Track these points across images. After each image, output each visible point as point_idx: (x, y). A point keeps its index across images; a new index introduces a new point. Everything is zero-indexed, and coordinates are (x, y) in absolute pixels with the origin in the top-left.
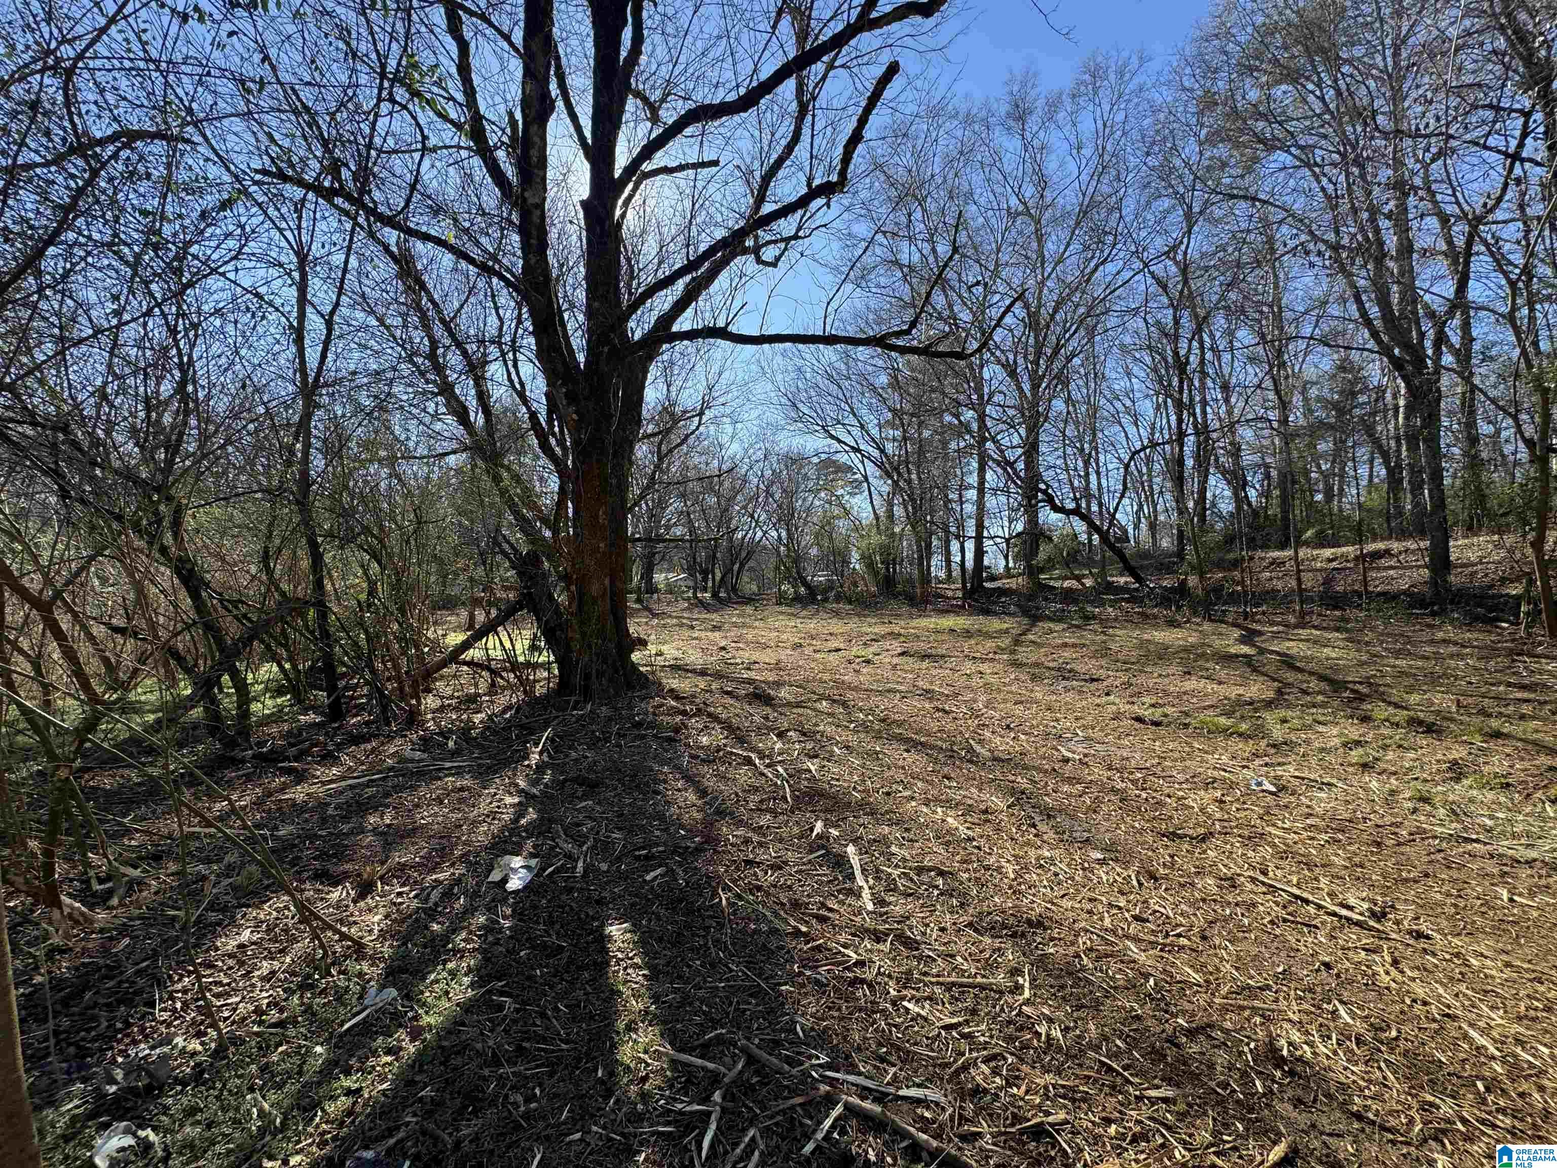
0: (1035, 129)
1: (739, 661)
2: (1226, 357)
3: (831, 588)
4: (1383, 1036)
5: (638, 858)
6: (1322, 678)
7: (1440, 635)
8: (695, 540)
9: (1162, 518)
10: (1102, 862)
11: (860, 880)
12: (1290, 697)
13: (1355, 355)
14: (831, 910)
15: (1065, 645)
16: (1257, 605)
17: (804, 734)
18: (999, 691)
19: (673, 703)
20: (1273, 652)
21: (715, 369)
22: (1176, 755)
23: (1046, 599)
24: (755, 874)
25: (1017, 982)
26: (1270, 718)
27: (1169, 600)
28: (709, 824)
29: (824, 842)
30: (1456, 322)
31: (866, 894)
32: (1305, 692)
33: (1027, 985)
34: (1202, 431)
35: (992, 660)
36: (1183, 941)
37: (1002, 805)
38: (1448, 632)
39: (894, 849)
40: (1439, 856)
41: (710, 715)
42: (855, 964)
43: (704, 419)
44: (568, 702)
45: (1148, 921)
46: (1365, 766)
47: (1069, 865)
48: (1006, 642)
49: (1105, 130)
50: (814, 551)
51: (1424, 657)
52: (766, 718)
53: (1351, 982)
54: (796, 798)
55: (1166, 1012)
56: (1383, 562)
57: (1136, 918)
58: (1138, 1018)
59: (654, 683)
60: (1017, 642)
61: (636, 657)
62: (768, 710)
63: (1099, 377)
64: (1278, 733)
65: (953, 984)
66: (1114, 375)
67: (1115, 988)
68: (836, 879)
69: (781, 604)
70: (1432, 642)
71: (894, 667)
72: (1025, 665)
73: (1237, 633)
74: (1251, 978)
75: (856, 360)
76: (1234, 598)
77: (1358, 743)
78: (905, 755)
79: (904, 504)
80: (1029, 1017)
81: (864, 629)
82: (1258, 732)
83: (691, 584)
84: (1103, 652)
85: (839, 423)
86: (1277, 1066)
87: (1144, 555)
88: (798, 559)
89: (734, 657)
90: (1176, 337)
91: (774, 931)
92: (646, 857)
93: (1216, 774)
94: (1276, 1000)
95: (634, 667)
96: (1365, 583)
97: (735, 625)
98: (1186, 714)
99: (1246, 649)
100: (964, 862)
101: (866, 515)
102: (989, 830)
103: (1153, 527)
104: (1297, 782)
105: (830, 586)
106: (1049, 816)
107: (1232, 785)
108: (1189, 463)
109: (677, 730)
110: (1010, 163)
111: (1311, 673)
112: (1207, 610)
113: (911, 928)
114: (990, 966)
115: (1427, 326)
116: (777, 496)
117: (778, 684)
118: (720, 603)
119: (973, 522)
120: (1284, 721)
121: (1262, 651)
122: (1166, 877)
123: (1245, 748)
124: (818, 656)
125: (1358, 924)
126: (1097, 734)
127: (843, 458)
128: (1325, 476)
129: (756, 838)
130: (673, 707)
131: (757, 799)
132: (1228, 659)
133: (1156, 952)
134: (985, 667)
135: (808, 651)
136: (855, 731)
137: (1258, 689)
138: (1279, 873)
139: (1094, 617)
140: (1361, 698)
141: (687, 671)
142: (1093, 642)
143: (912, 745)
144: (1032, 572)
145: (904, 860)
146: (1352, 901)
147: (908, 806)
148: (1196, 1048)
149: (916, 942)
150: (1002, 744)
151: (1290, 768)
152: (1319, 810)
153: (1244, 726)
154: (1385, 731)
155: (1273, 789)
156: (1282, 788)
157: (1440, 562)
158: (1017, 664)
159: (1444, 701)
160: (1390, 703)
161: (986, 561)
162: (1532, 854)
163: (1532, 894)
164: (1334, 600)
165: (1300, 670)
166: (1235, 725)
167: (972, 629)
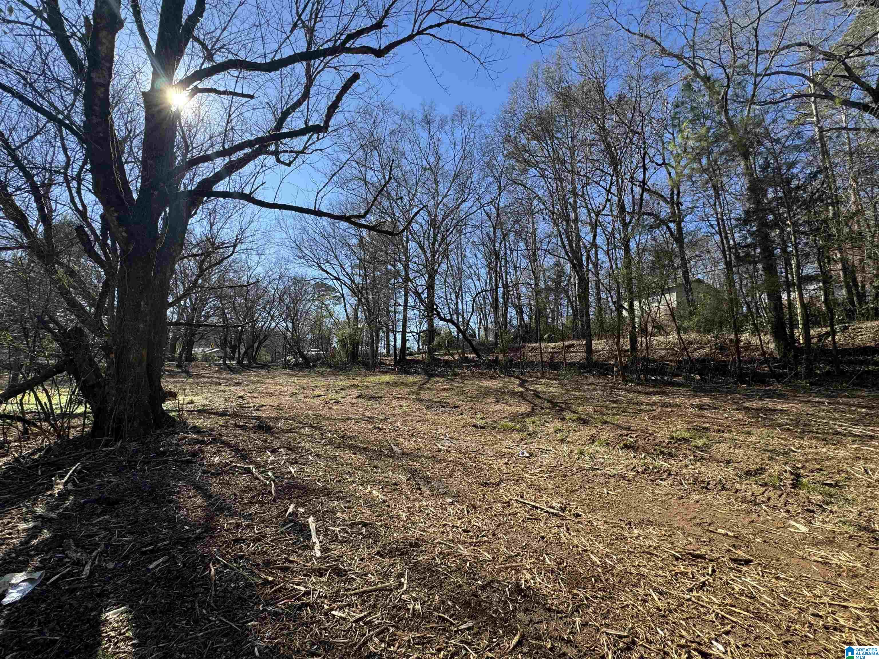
0: (435, 130)
1: (251, 405)
2: (515, 254)
3: (319, 359)
4: (561, 566)
5: (145, 553)
6: (549, 401)
7: (590, 381)
8: (227, 326)
9: (490, 326)
10: (451, 504)
11: (314, 539)
12: (537, 411)
13: (562, 260)
14: (292, 562)
15: (444, 389)
16: (526, 368)
17: (290, 449)
18: (409, 415)
19: (194, 436)
20: (531, 390)
21: (247, 219)
22: (490, 442)
23: (436, 365)
24: (241, 548)
25: (400, 582)
26: (528, 420)
27: (491, 366)
28: (209, 518)
29: (293, 518)
30: (593, 251)
31: (317, 547)
32: (542, 408)
33: (406, 582)
34: (505, 286)
35: (407, 399)
36: (485, 539)
37: (404, 479)
38: (591, 380)
39: (338, 515)
40: (585, 478)
41: (222, 442)
42: (303, 595)
43: (237, 249)
44: (100, 441)
45: (470, 531)
46: (562, 441)
47: (435, 508)
48: (415, 388)
49: (466, 140)
50: (310, 336)
51: (585, 391)
52: (265, 441)
53: (551, 543)
54: (277, 491)
55: (473, 579)
56: (572, 350)
57: (465, 531)
58: (460, 586)
59: (179, 423)
60: (421, 388)
61: (167, 405)
62: (267, 436)
63: (463, 255)
64: (531, 428)
65: (364, 592)
66: (469, 255)
67: (450, 572)
68: (299, 540)
69: (286, 368)
70: (587, 384)
71: (353, 405)
72: (424, 400)
73: (518, 381)
74: (512, 551)
75: (339, 228)
76: (517, 366)
77: (560, 430)
78: (353, 456)
79: (364, 311)
80: (405, 601)
81: (337, 383)
82: (524, 429)
83: (221, 355)
84: (461, 392)
85: (328, 262)
86: (520, 594)
87: (482, 344)
88: (298, 341)
89: (248, 403)
90: (494, 242)
91: (249, 585)
92: (152, 551)
93: (506, 450)
94: (522, 560)
95: (165, 413)
96: (565, 359)
97: (252, 382)
98: (495, 422)
99: (521, 389)
100: (380, 515)
101: (342, 317)
102: (396, 494)
103: (486, 330)
104: (537, 451)
105: (318, 357)
106: (428, 482)
107: (512, 455)
108: (501, 300)
109: (194, 455)
110: (423, 143)
111: (545, 399)
112: (507, 371)
113: (342, 562)
114: (387, 576)
115: (583, 251)
116: (287, 301)
117: (277, 419)
118: (242, 368)
119: (401, 323)
120: (534, 422)
121: (527, 390)
122: (480, 507)
123: (517, 436)
124: (307, 400)
125: (556, 515)
126: (456, 436)
127: (330, 283)
128: (553, 311)
129: (244, 523)
130: (193, 439)
131: (250, 496)
132: (513, 394)
133: (472, 547)
134: (404, 403)
135: (300, 397)
136: (325, 445)
137: (524, 408)
138: (528, 496)
139: (459, 375)
140: (562, 410)
141: (212, 413)
142: (457, 387)
143: (356, 449)
144: (430, 351)
145: (344, 520)
146: (554, 505)
147: (351, 487)
148: (485, 595)
149: (345, 571)
150: (408, 444)
151: (535, 444)
152: (545, 463)
153: (518, 426)
154: (569, 424)
155: (528, 455)
156: (531, 454)
157: (589, 350)
158: (420, 400)
159: (590, 409)
160: (572, 411)
161: (408, 345)
162: (615, 472)
163: (614, 489)
164: (554, 366)
165: (541, 398)
166: (515, 425)
167: (398, 382)
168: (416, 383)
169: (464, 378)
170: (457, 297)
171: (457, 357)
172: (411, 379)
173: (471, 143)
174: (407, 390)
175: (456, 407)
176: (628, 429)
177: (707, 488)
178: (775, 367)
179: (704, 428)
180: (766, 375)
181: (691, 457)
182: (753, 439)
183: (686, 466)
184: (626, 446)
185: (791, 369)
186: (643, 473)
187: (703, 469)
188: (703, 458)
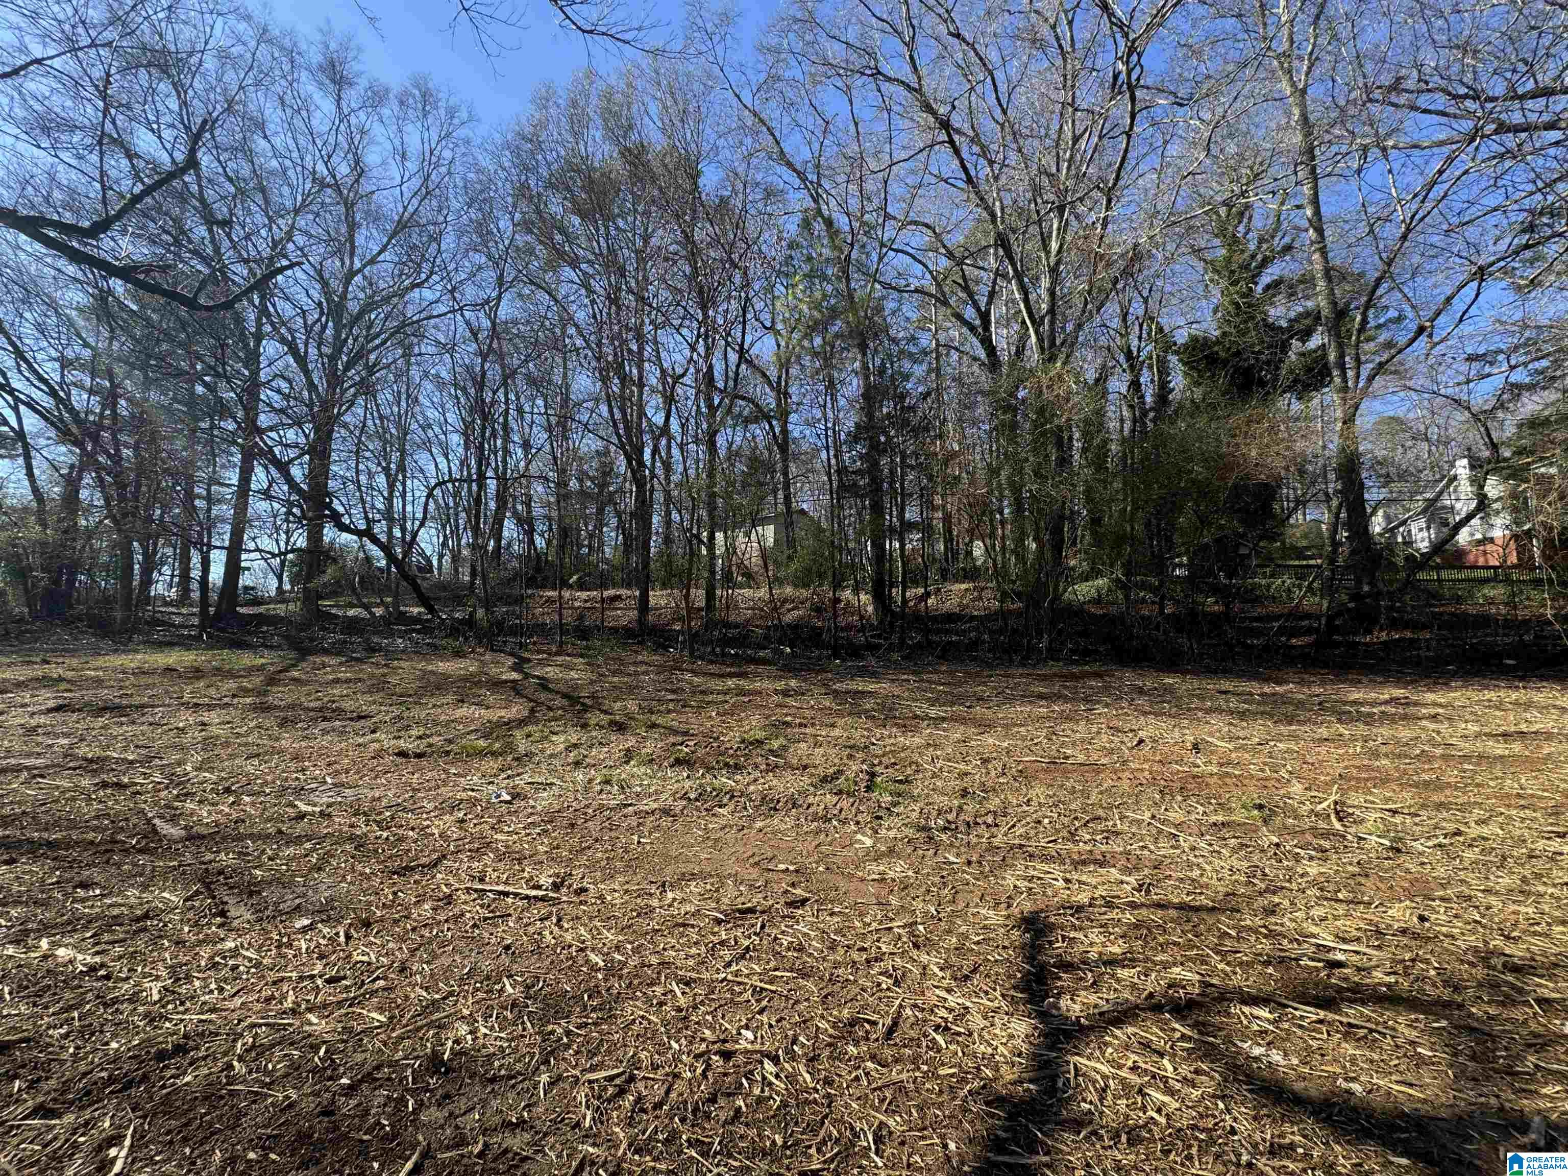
0: (354, 105)
4: (532, 991)
6: (565, 696)
7: (640, 658)
10: (308, 929)
12: (539, 715)
16: (530, 637)
18: (226, 744)
20: (534, 677)
22: (431, 784)
26: (518, 733)
27: (458, 631)
32: (550, 709)
35: (226, 706)
36: (376, 984)
37: (177, 900)
38: (644, 655)
40: (607, 823)
45: (342, 979)
46: (577, 764)
47: (259, 949)
48: (255, 681)
51: (629, 675)
53: (522, 953)
55: (330, 1079)
56: (617, 604)
57: (331, 981)
58: (290, 1106)
60: (272, 681)
64: (522, 746)
70: (635, 663)
72: (277, 707)
73: (510, 661)
74: (439, 992)
76: (515, 631)
77: (575, 746)
79: (103, 487)
82: (510, 747)
84: (379, 686)
86: (436, 1073)
93: (464, 795)
94: (455, 1004)
96: (603, 621)
98: (450, 742)
99: (515, 676)
100: (68, 1009)
101: (16, 493)
102: (140, 942)
103: (455, 560)
104: (528, 788)
106: (251, 894)
107: (474, 803)
111: (557, 693)
112: (490, 642)
119: (227, 528)
120: (528, 736)
121: (527, 676)
122: (381, 920)
123: (491, 765)
125: (542, 899)
132: (497, 684)
133: (342, 1011)
137: (517, 710)
138: (494, 875)
139: (380, 649)
140: (586, 709)
142: (372, 675)
144: (311, 598)
146: (542, 881)
148: (353, 1103)
150: (210, 814)
151: (526, 776)
152: (539, 808)
153: (497, 745)
154: (594, 734)
155: (508, 798)
156: (516, 796)
157: (644, 605)
158: (264, 708)
159: (632, 705)
160: (602, 711)
161: (245, 580)
162: (655, 806)
163: (650, 833)
164: (583, 633)
165: (550, 691)
166: (490, 745)
167: (206, 667)
168: (261, 668)
169: (390, 654)
170: (391, 487)
171: (379, 612)
172: (247, 659)
173: (443, 170)
174: (232, 685)
175: (360, 718)
176: (686, 733)
177: (775, 809)
178: (872, 637)
179: (785, 723)
180: (861, 647)
181: (763, 767)
182: (837, 732)
183: (756, 780)
184: (678, 762)
185: (886, 639)
186: (697, 800)
187: (775, 782)
188: (777, 767)
